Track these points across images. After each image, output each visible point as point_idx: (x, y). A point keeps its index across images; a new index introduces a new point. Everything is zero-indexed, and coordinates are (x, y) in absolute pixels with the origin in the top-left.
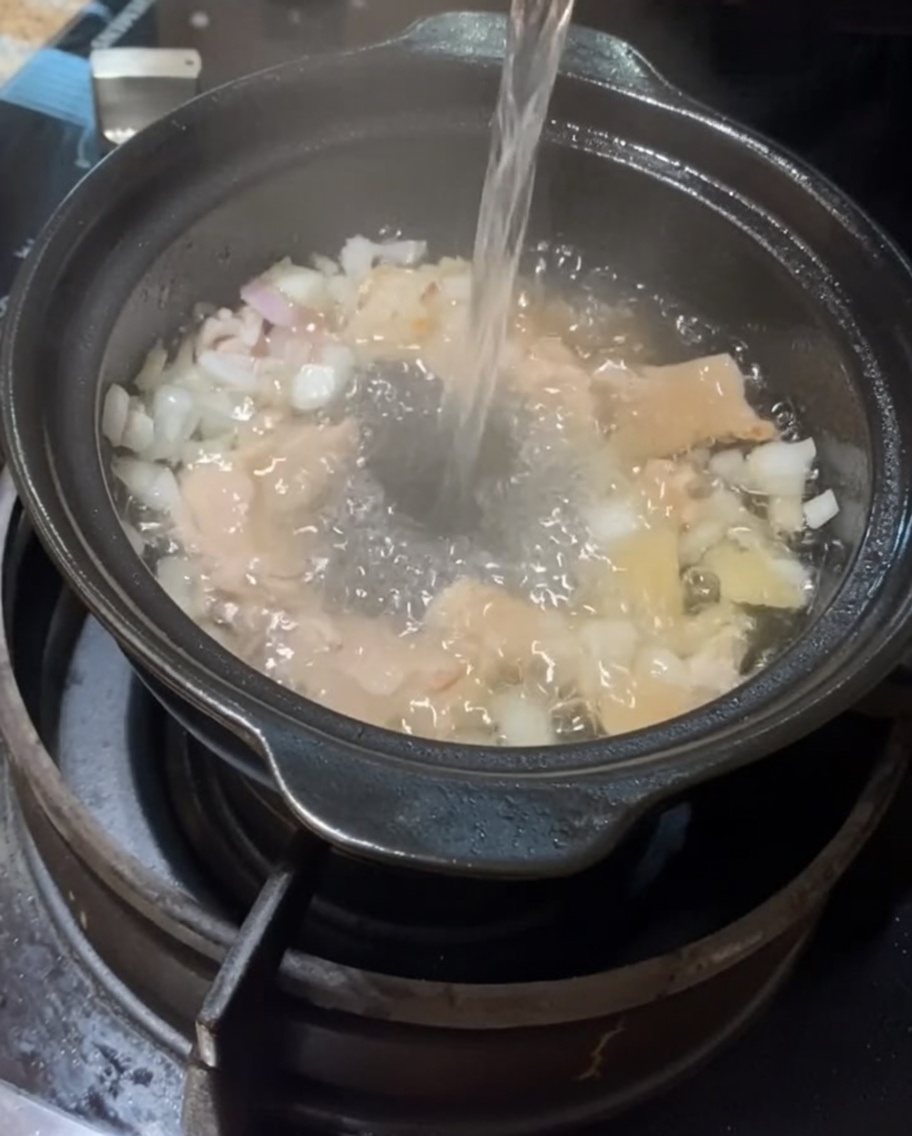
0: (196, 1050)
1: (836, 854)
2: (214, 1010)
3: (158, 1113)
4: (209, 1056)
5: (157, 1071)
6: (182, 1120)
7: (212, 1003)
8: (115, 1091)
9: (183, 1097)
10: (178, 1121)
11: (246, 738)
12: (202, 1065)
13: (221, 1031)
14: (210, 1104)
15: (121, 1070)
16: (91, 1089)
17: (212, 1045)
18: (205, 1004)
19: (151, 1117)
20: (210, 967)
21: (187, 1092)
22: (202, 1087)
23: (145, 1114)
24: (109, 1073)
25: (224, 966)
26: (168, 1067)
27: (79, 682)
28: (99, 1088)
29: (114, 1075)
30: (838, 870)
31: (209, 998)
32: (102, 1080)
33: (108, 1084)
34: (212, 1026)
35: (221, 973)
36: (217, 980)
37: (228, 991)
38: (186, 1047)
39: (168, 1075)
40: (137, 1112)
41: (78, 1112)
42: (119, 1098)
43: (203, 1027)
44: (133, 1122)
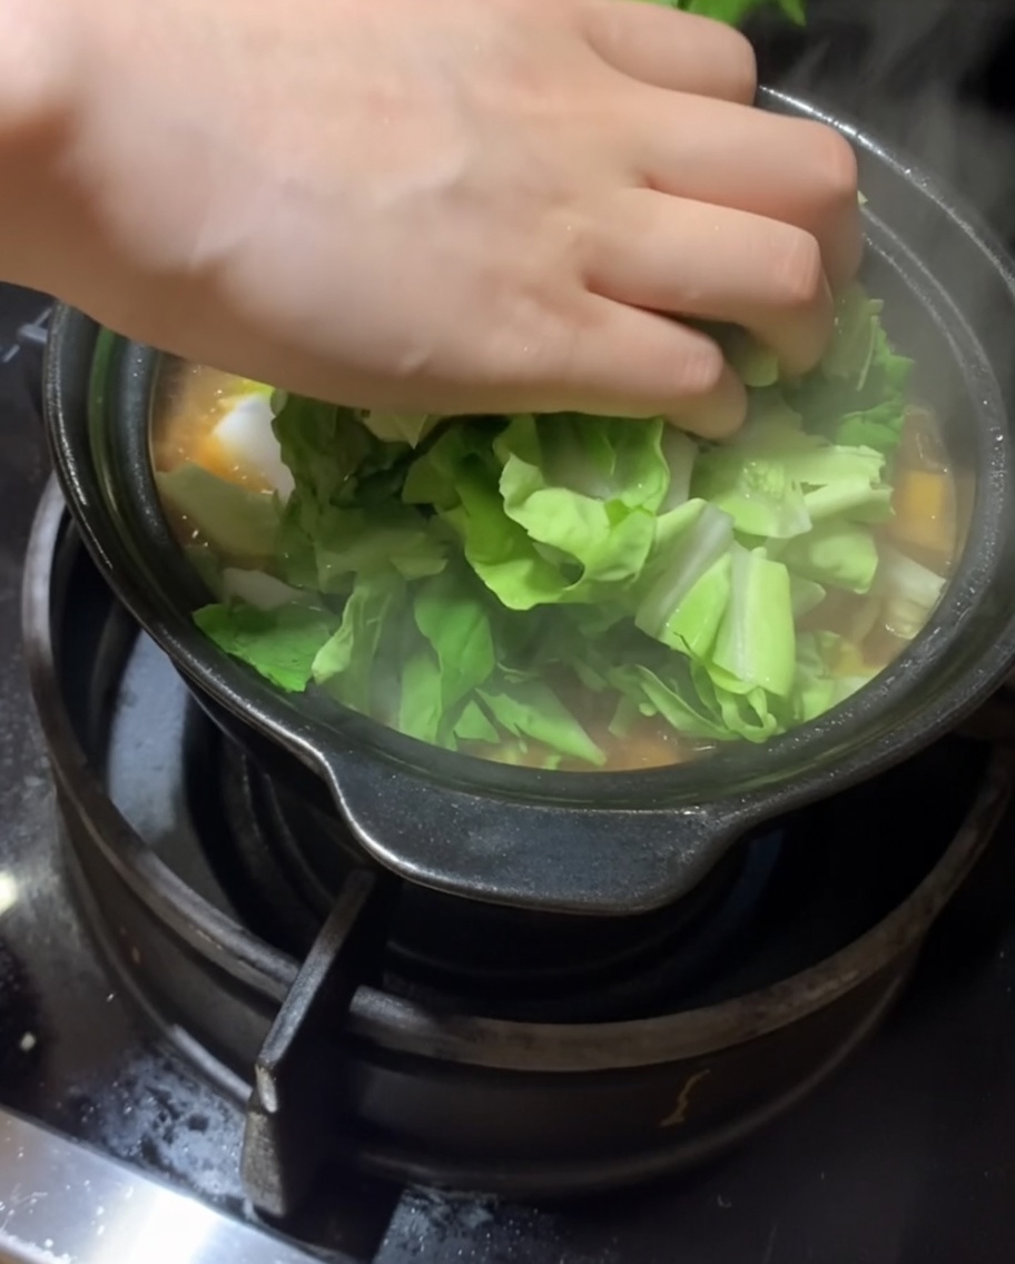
0: (256, 1094)
1: (936, 887)
2: (276, 1051)
3: (215, 1161)
4: (270, 1102)
5: (214, 1116)
6: (241, 1169)
7: (271, 1046)
8: (169, 1138)
9: (241, 1144)
10: (237, 1170)
11: (310, 763)
12: (262, 1110)
13: (282, 1073)
14: (271, 1151)
15: (175, 1116)
16: (144, 1136)
17: (272, 1088)
18: (265, 1045)
19: (208, 1166)
20: (270, 1007)
21: (246, 1138)
22: (260, 1133)
23: (200, 1163)
24: (163, 1118)
25: (285, 1005)
26: (226, 1111)
27: (131, 705)
28: (153, 1134)
29: (169, 1121)
30: (939, 902)
31: (269, 1039)
32: (155, 1126)
33: (161, 1131)
34: (272, 1068)
35: (282, 1012)
36: (278, 1020)
37: (290, 1031)
38: (245, 1091)
39: (226, 1121)
40: (193, 1162)
41: (130, 1160)
42: (173, 1146)
43: (263, 1069)
44: (190, 1170)
